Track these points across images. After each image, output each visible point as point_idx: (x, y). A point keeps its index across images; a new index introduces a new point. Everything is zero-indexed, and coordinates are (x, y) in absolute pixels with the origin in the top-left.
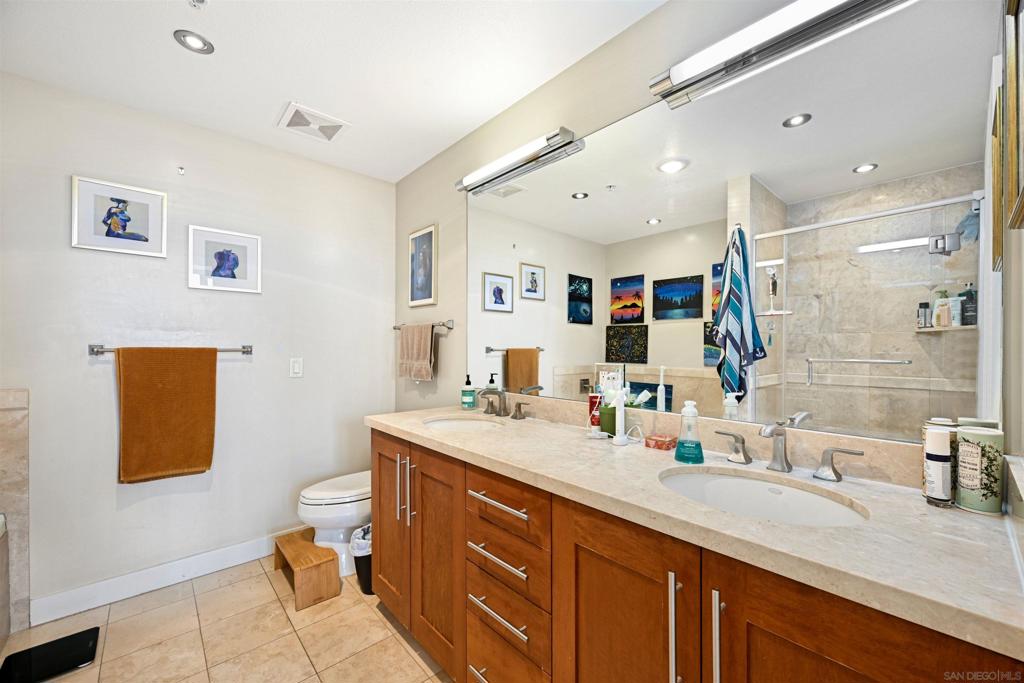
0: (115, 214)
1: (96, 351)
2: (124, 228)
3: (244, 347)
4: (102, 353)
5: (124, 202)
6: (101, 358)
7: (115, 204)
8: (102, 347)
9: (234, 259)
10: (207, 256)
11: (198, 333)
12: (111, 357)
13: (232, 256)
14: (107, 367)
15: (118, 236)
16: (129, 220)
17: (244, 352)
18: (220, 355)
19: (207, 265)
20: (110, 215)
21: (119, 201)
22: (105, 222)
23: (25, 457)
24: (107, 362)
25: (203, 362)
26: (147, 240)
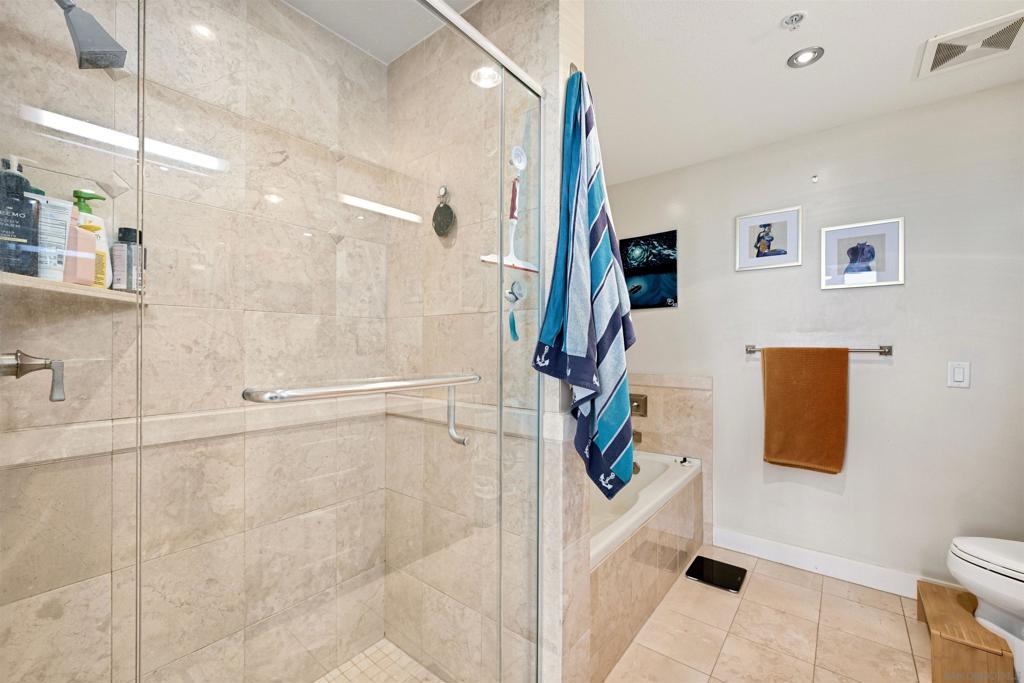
0: (763, 237)
1: (750, 351)
2: (769, 247)
3: (881, 348)
4: (754, 352)
5: (769, 225)
6: (753, 356)
7: (762, 229)
8: (754, 347)
9: (869, 251)
10: (839, 255)
11: (831, 334)
12: (758, 355)
13: (866, 249)
14: (756, 363)
15: (765, 255)
16: (772, 239)
17: (881, 353)
18: (852, 357)
19: (839, 263)
20: (759, 239)
21: (765, 226)
22: (756, 246)
23: (710, 424)
24: (757, 360)
25: (835, 362)
26: (785, 253)
